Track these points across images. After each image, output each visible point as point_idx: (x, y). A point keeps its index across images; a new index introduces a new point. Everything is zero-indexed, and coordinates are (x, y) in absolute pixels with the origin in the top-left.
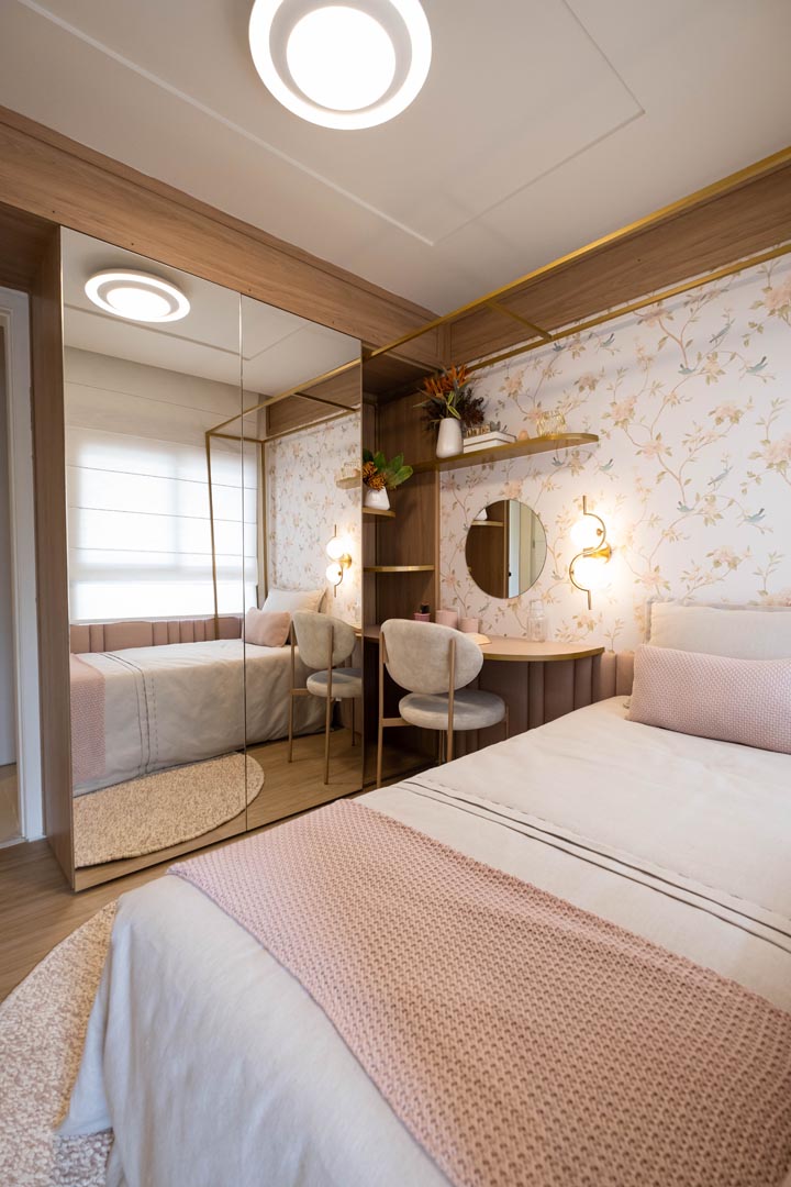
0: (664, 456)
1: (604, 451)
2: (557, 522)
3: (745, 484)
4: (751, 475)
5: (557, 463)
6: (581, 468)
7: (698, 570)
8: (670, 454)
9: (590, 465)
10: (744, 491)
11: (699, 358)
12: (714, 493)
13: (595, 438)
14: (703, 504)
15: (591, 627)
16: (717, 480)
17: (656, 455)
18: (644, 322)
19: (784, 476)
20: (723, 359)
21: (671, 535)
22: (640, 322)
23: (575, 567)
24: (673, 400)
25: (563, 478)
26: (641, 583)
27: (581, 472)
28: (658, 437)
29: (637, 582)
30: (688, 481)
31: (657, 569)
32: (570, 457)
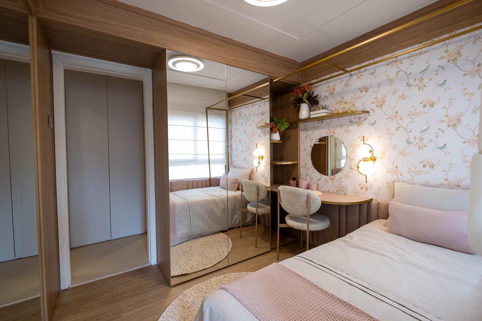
0: (399, 120)
1: (372, 118)
2: (351, 146)
3: (437, 133)
4: (440, 129)
5: (351, 122)
6: (362, 124)
7: (415, 168)
8: (402, 120)
9: (366, 123)
10: (437, 136)
11: (415, 80)
12: (422, 136)
13: (368, 112)
14: (417, 141)
15: (367, 189)
16: (424, 131)
17: (395, 120)
18: (389, 65)
19: (456, 130)
20: (426, 81)
21: (403, 153)
22: (388, 65)
23: (360, 165)
24: (403, 97)
25: (354, 128)
26: (389, 172)
27: (361, 125)
28: (396, 112)
29: (388, 172)
30: (410, 131)
31: (396, 167)
32: (357, 120)
